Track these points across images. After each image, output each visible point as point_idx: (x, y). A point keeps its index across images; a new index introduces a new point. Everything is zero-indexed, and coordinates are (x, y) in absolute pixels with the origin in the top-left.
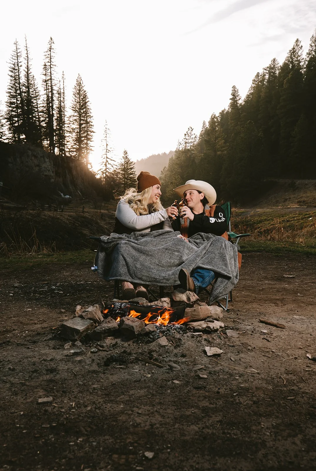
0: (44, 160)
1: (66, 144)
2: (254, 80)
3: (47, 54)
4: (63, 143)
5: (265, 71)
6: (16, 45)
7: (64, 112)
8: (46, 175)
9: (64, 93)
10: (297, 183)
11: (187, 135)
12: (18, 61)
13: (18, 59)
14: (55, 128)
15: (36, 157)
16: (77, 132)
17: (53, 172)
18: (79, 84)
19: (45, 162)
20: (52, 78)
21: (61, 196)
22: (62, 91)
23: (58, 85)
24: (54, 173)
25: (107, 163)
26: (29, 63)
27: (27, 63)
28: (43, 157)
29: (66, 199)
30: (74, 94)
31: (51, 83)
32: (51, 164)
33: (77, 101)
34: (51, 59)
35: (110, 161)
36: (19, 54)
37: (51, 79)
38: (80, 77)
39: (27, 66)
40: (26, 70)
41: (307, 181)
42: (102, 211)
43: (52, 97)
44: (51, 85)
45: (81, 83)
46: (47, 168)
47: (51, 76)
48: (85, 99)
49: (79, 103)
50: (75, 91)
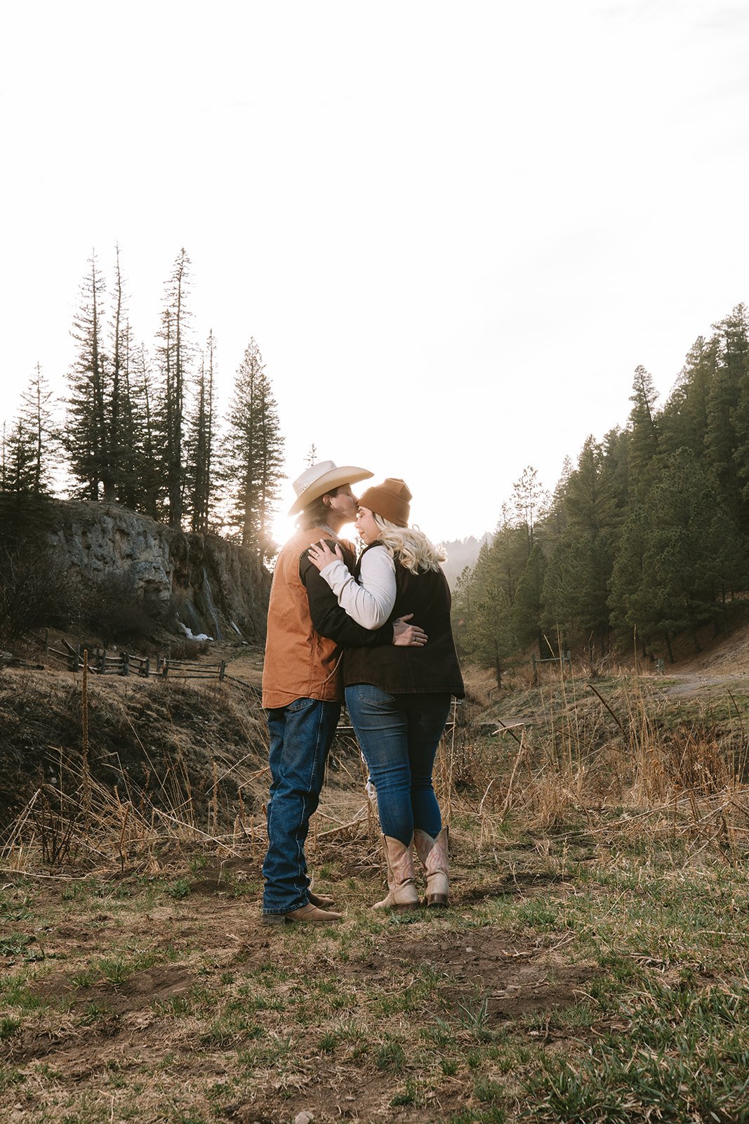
0: (146, 543)
1: (212, 506)
2: (691, 356)
3: (171, 285)
4: (205, 501)
5: (718, 332)
6: (91, 263)
7: (209, 427)
8: (148, 582)
9: (211, 381)
11: (522, 488)
12: (95, 302)
13: (94, 296)
14: (184, 465)
15: (125, 534)
16: (243, 478)
17: (168, 573)
18: (252, 362)
19: (148, 546)
20: (182, 343)
21: (185, 635)
22: (207, 377)
23: (197, 362)
24: (171, 575)
26: (124, 306)
27: (116, 307)
28: (145, 534)
29: (195, 642)
30: (238, 386)
31: (178, 355)
32: (164, 553)
33: (245, 402)
34: (181, 299)
36: (97, 285)
37: (178, 346)
38: (254, 344)
39: (118, 313)
40: (115, 323)
43: (179, 390)
44: (178, 359)
45: (258, 358)
46: (151, 563)
47: (179, 339)
48: (264, 396)
49: (249, 406)
50: (240, 376)
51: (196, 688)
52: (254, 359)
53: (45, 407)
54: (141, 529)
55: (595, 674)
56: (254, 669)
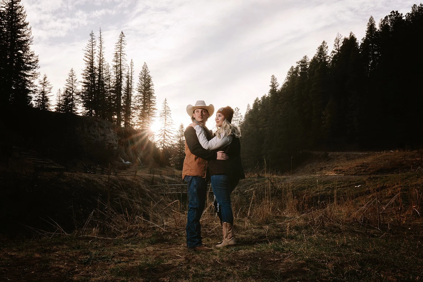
1: (131, 119)
2: (289, 72)
3: (118, 45)
4: (129, 117)
5: (298, 65)
6: (91, 36)
7: (131, 92)
8: (110, 144)
9: (131, 77)
10: (330, 154)
12: (92, 49)
13: (92, 47)
14: (122, 105)
15: (102, 128)
16: (142, 109)
17: (116, 141)
18: (145, 71)
19: (110, 132)
20: (122, 64)
21: (122, 161)
22: (130, 75)
23: (127, 71)
24: (117, 142)
25: (165, 135)
26: (102, 51)
27: (100, 51)
28: (109, 128)
29: (126, 164)
30: (140, 79)
31: (120, 68)
32: (115, 134)
33: (142, 84)
34: (122, 49)
35: (167, 133)
36: (93, 44)
37: (120, 65)
38: (146, 65)
39: (100, 53)
40: (99, 56)
41: (338, 153)
42: (156, 176)
43: (121, 80)
44: (120, 69)
45: (147, 70)
46: (111, 137)
47: (120, 62)
48: (150, 82)
49: (144, 85)
50: (141, 76)
51: (129, 179)
53: (74, 84)
54: (108, 126)
55: (259, 176)
56: (146, 173)
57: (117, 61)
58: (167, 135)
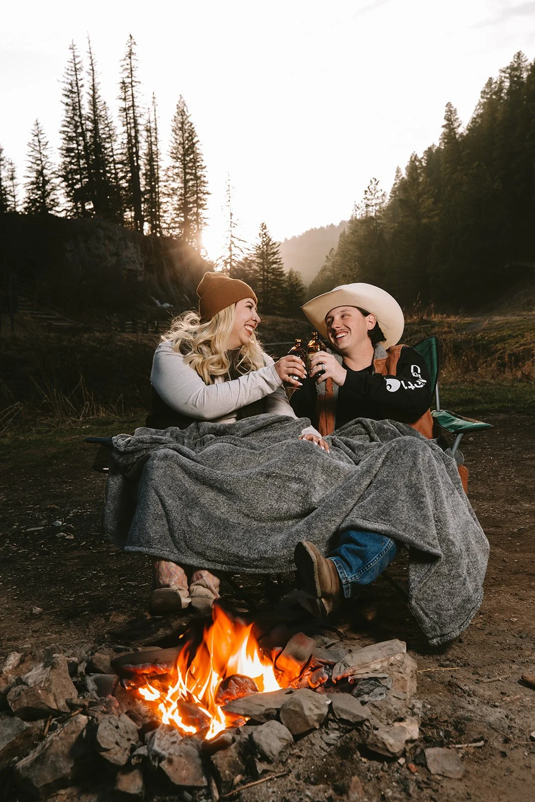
0: (126, 244)
1: (162, 217)
2: (484, 92)
3: (124, 63)
4: (158, 213)
5: (503, 74)
6: (72, 51)
7: (157, 161)
8: (130, 270)
9: (156, 129)
11: (368, 193)
12: (77, 78)
13: (76, 74)
14: (142, 189)
15: (111, 239)
16: (181, 195)
17: (141, 264)
18: (182, 113)
19: (127, 247)
20: (136, 104)
21: (156, 304)
22: (153, 125)
23: (146, 117)
24: (143, 265)
25: (232, 246)
26: (96, 81)
27: (91, 81)
28: (124, 239)
29: (164, 309)
30: (173, 131)
31: (134, 113)
32: (137, 250)
33: (178, 142)
34: (133, 72)
35: (237, 243)
36: (78, 66)
37: (133, 106)
38: (182, 100)
39: (93, 85)
40: (91, 93)
43: (136, 137)
44: (134, 116)
45: (185, 110)
46: (130, 258)
47: (133, 100)
48: (192, 138)
49: (182, 144)
50: (174, 125)
52: (183, 111)
53: (44, 153)
57: (127, 98)
58: (235, 247)
